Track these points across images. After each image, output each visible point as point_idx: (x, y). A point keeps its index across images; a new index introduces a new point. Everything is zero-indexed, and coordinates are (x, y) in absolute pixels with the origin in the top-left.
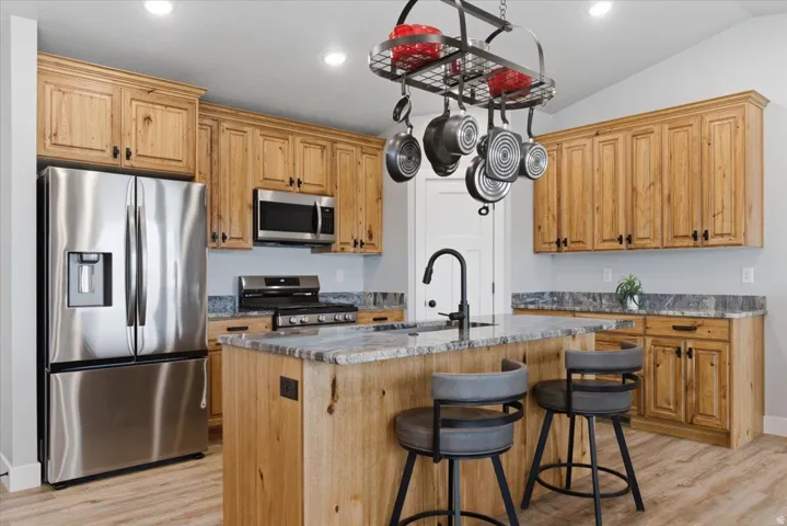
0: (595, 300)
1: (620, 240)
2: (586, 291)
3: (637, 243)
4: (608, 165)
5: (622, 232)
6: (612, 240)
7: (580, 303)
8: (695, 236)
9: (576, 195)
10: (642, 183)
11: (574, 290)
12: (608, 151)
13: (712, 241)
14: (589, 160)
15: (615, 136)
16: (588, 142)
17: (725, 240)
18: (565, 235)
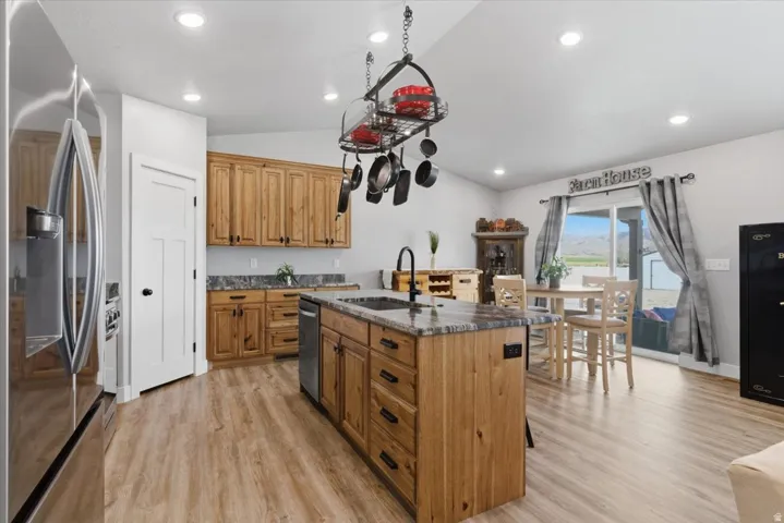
0: (245, 280)
1: (282, 240)
2: (238, 274)
3: (291, 242)
4: (272, 188)
5: (283, 235)
6: (276, 240)
7: (233, 283)
8: (327, 241)
9: (248, 207)
10: (296, 205)
11: (227, 274)
12: (273, 180)
13: (335, 245)
14: (258, 181)
15: (278, 171)
16: (258, 170)
17: (341, 245)
18: (238, 233)
